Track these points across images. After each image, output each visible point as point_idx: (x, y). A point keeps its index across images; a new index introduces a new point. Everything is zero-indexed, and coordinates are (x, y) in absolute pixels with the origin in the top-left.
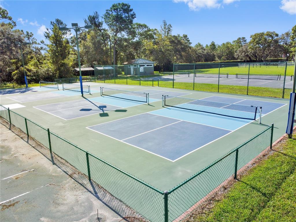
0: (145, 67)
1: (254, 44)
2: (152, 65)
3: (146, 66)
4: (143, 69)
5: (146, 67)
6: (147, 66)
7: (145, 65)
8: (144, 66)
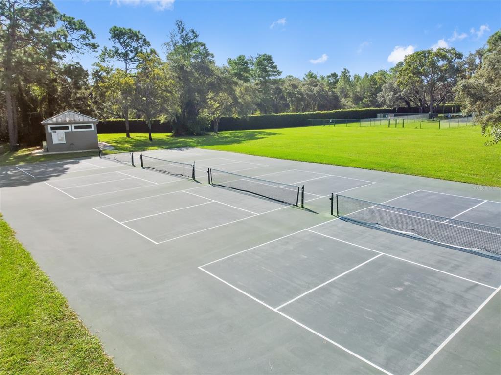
0: (70, 130)
1: (409, 75)
2: (90, 127)
3: (72, 129)
4: (63, 135)
5: (72, 132)
6: (76, 128)
7: (69, 126)
8: (67, 128)
